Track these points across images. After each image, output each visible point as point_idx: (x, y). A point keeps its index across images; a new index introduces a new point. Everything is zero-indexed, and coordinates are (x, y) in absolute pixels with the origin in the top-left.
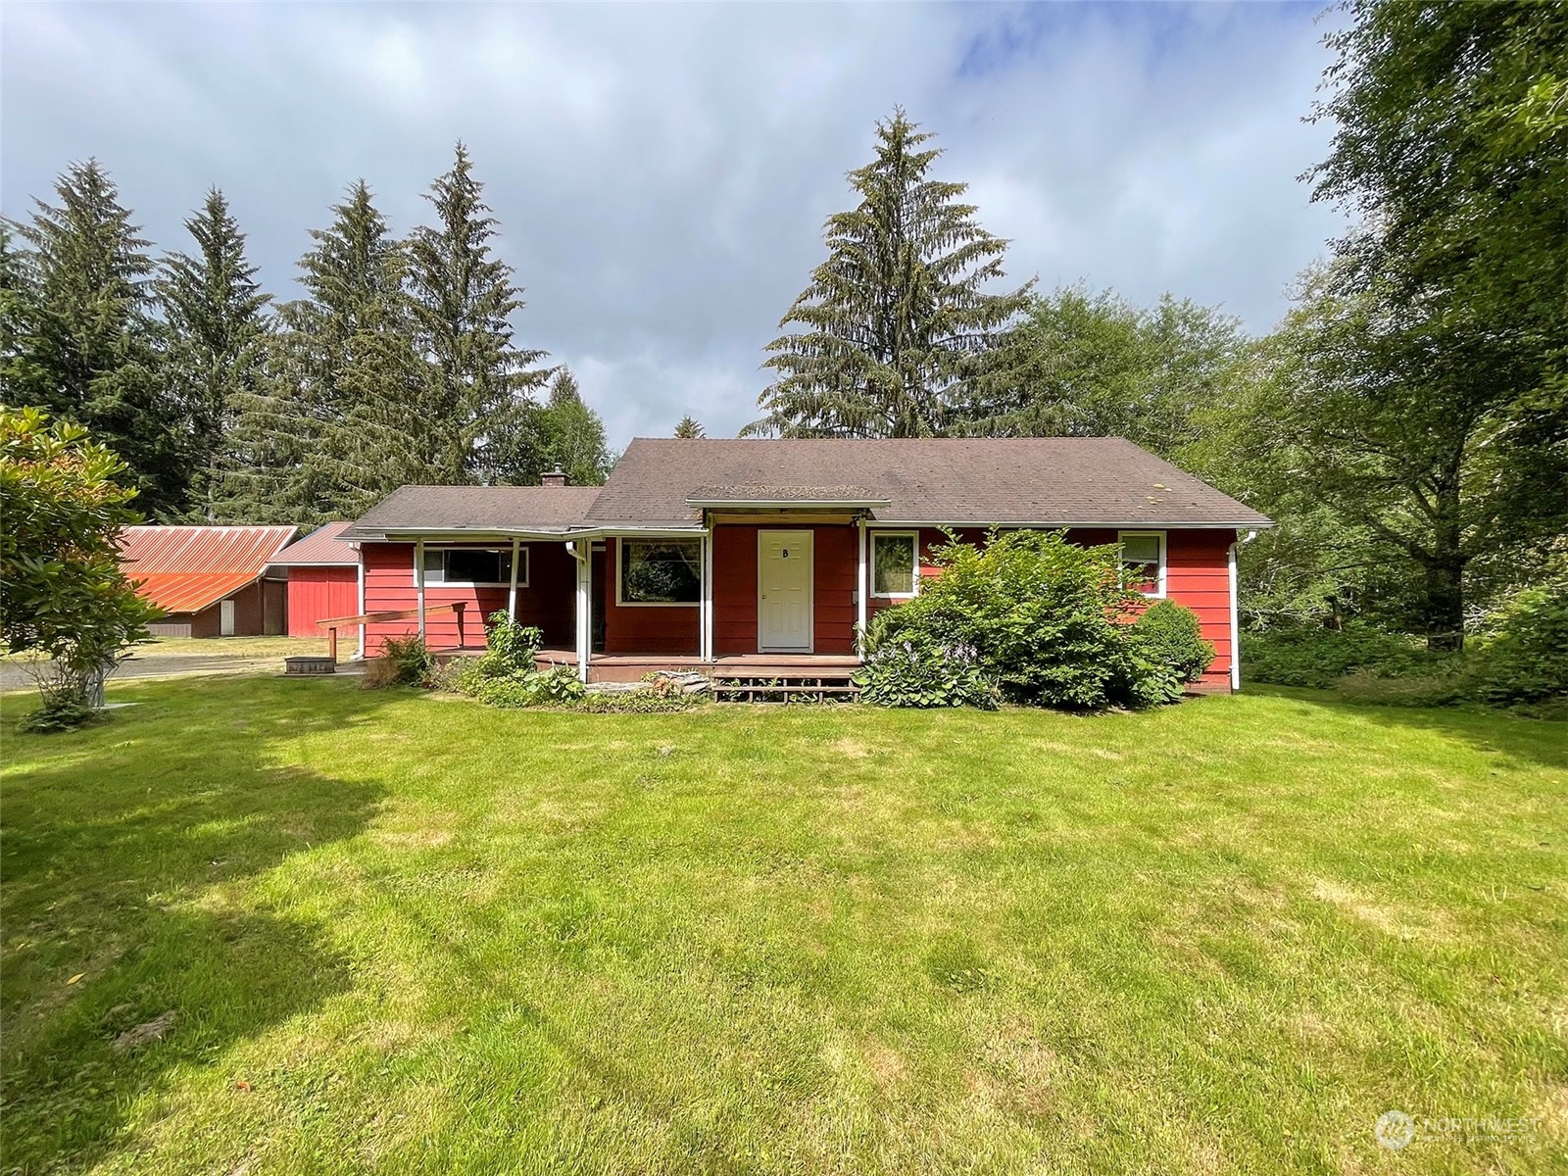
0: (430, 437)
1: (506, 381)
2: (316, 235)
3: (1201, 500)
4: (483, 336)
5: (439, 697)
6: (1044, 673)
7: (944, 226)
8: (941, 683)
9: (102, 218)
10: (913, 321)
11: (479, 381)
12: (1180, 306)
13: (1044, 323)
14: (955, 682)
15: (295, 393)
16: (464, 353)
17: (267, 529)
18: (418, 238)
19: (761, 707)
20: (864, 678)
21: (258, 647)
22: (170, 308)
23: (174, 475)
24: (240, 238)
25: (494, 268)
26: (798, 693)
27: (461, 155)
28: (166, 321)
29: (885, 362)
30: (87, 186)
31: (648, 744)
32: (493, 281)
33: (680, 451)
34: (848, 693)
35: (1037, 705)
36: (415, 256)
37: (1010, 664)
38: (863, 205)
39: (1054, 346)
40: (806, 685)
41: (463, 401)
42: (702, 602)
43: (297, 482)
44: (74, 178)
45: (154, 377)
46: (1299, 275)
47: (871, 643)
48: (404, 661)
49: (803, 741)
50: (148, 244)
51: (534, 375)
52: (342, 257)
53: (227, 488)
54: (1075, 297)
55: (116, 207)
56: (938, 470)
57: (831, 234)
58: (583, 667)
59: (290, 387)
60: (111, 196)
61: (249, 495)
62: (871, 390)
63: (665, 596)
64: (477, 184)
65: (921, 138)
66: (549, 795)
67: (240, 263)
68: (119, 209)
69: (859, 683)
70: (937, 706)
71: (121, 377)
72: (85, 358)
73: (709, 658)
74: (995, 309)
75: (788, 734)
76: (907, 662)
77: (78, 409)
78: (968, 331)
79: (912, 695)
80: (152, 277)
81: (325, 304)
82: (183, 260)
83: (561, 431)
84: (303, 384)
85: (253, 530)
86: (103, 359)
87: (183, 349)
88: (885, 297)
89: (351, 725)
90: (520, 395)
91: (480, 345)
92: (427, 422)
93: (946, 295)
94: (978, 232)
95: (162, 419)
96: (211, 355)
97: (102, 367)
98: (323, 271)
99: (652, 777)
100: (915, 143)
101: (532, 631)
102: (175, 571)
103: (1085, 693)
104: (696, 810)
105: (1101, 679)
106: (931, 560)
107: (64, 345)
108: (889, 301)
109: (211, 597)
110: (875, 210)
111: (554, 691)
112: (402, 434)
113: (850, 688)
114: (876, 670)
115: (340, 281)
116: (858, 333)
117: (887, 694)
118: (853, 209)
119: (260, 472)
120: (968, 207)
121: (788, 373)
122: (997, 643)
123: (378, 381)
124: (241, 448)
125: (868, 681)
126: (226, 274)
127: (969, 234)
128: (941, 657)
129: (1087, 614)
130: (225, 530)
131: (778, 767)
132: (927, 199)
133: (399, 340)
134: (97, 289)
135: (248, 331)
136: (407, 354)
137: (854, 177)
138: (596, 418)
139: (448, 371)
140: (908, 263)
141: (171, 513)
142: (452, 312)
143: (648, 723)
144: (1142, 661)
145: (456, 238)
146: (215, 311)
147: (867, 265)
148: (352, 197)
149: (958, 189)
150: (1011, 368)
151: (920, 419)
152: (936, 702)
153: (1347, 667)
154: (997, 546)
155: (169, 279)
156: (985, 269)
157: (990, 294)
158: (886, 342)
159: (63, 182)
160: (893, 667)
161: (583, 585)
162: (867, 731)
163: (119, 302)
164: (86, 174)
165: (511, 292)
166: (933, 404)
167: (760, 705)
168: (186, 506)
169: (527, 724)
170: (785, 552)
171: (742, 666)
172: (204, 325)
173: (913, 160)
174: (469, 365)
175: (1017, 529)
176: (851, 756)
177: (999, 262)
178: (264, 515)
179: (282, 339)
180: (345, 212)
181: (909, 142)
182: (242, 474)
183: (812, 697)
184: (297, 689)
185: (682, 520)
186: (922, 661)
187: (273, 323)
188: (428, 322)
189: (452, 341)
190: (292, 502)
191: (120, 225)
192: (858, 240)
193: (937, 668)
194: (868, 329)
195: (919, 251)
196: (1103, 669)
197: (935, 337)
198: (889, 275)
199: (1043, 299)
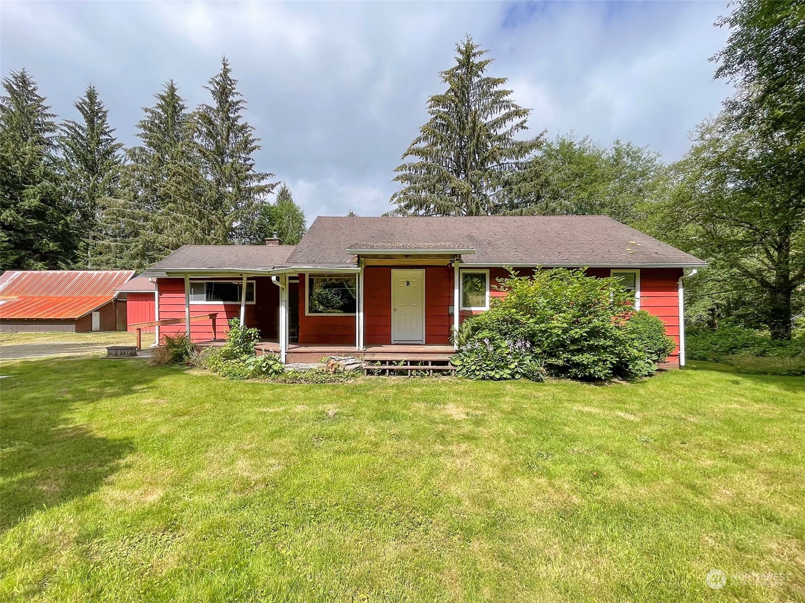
0: (208, 221)
1: (250, 190)
2: (146, 110)
3: (660, 251)
4: (237, 165)
5: (195, 372)
6: (574, 358)
7: (494, 102)
8: (507, 365)
9: (29, 102)
10: (477, 155)
11: (235, 190)
12: (625, 147)
13: (550, 156)
14: (516, 364)
15: (135, 197)
16: (227, 174)
17: (118, 272)
18: (201, 110)
19: (394, 379)
20: (458, 361)
21: (109, 338)
22: (66, 151)
23: (70, 243)
24: (105, 112)
25: (244, 127)
26: (417, 370)
27: (225, 65)
28: (64, 158)
29: (461, 178)
30: (21, 84)
31: (320, 408)
32: (243, 134)
33: (345, 223)
34: (448, 370)
35: (568, 378)
36: (200, 121)
37: (551, 353)
38: (449, 91)
39: (556, 169)
40: (422, 365)
41: (226, 201)
42: (357, 313)
43: (136, 246)
44: (13, 80)
45: (58, 189)
46: (697, 126)
47: (462, 339)
48: (175, 349)
49: (422, 405)
50: (55, 116)
51: (266, 186)
52: (161, 122)
53: (99, 250)
54: (567, 142)
55: (36, 95)
56: (498, 234)
57: (430, 107)
58: (283, 354)
59: (132, 194)
60: (34, 89)
61: (110, 254)
62: (453, 193)
63: (338, 309)
64: (234, 81)
65: (481, 53)
66: (245, 452)
67: (105, 126)
68: (38, 97)
69: (456, 363)
70: (505, 379)
71: (39, 188)
72: (20, 179)
73: (362, 348)
74: (523, 148)
75: (412, 400)
76: (485, 351)
77: (16, 207)
78: (508, 161)
79: (489, 372)
80: (57, 134)
81: (152, 148)
82: (74, 124)
83: (281, 218)
84: (140, 193)
85: (111, 272)
86: (29, 179)
87: (73, 173)
88: (461, 142)
89: (134, 392)
90: (258, 198)
91: (236, 170)
92: (207, 212)
93: (495, 141)
94: (513, 106)
95: (63, 212)
96: (89, 177)
97: (29, 184)
98: (150, 130)
99: (320, 437)
100: (478, 56)
101: (253, 331)
102: (68, 295)
103: (599, 371)
104: (348, 469)
105: (611, 363)
106: (499, 287)
107: (8, 171)
108: (463, 144)
109: (86, 310)
110: (456, 93)
111: (264, 369)
112: (192, 219)
113: (449, 367)
114: (465, 356)
115: (160, 136)
116: (446, 162)
117: (473, 371)
118: (443, 93)
119: (116, 241)
120: (507, 91)
121: (407, 185)
122: (544, 339)
123: (179, 190)
124: (105, 227)
125: (461, 363)
126: (97, 132)
127: (508, 106)
128: (507, 348)
129: (602, 321)
130: (96, 273)
131: (407, 428)
132: (485, 87)
133: (191, 167)
134: (26, 141)
135: (109, 163)
136: (195, 175)
137: (443, 75)
138: (300, 210)
139: (218, 184)
140: (474, 122)
141: (67, 264)
142: (220, 151)
143: (321, 392)
144: (635, 351)
145: (223, 111)
146: (91, 152)
147: (451, 123)
148: (166, 90)
149: (501, 81)
150: (532, 181)
151: (481, 209)
152: (505, 376)
153: (732, 349)
154: (541, 278)
155: (66, 135)
156: (517, 125)
157: (519, 140)
158: (461, 167)
159: (7, 81)
160: (476, 354)
161: (283, 303)
162: (464, 398)
163: (38, 147)
164: (20, 77)
165: (253, 140)
166: (488, 202)
167: (394, 378)
168: (76, 260)
169: (245, 392)
170: (408, 283)
171: (382, 352)
172: (85, 160)
173: (477, 65)
174: (230, 181)
175: (552, 268)
176: (456, 418)
177: (525, 121)
178: (118, 264)
179: (127, 168)
180: (163, 98)
181: (474, 55)
182: (106, 242)
183: (426, 373)
184: (110, 367)
185: (345, 263)
186: (495, 350)
187: (123, 159)
188: (207, 157)
189: (220, 168)
190: (133, 257)
191: (39, 106)
192: (446, 110)
193: (504, 355)
194: (451, 160)
195: (480, 115)
196: (612, 356)
197: (489, 164)
198: (463, 129)
199: (550, 143)
